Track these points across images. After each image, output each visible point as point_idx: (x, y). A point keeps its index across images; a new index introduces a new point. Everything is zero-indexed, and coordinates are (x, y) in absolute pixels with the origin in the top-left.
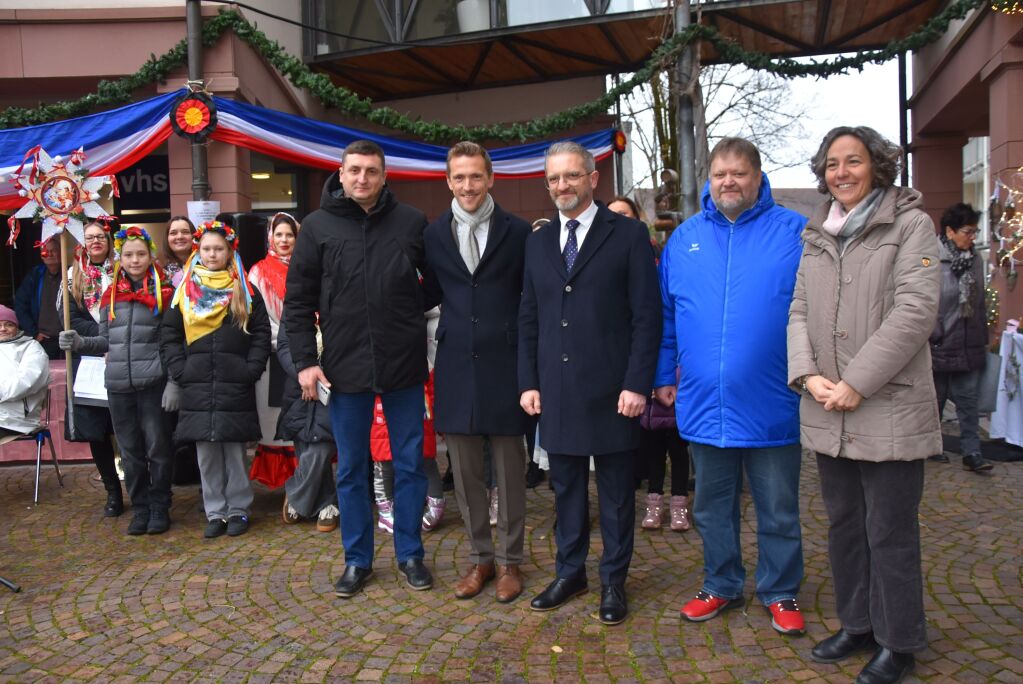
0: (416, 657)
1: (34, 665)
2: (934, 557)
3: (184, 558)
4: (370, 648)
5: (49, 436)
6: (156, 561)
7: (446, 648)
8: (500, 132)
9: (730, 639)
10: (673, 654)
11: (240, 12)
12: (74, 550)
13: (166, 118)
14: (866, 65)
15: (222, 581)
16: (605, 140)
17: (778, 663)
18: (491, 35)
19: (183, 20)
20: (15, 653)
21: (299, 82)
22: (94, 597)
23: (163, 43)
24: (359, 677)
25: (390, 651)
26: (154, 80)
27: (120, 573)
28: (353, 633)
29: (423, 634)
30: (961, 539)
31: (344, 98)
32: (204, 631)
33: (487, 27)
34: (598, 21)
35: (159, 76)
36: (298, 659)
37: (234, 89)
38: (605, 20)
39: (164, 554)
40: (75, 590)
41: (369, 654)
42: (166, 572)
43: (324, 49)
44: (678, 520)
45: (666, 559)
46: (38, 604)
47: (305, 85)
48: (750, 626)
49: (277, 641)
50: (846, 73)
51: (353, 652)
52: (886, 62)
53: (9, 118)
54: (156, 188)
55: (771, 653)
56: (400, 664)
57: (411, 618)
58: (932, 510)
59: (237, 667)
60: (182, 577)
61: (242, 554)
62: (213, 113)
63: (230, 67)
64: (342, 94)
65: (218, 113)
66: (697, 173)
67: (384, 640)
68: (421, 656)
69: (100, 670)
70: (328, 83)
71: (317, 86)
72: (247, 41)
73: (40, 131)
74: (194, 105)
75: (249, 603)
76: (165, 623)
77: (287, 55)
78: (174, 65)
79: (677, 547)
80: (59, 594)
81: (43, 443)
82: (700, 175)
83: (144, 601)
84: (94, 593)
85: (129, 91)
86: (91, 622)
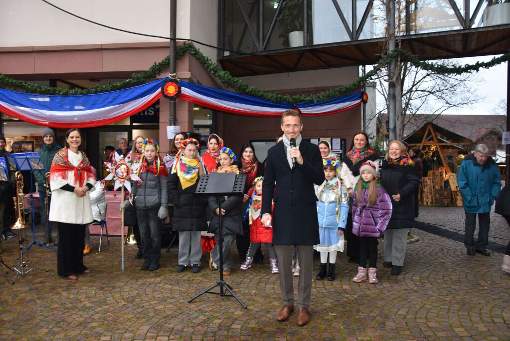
0: (255, 322)
1: (108, 312)
2: (487, 302)
3: (162, 278)
4: (237, 317)
5: (105, 224)
6: (150, 278)
7: (267, 320)
8: (305, 98)
9: (385, 326)
10: (360, 329)
11: (192, 44)
12: (117, 272)
13: (160, 90)
14: (481, 69)
15: (177, 288)
16: (357, 97)
17: (403, 336)
18: (304, 49)
19: (168, 47)
20: (101, 307)
21: (216, 75)
22: (127, 290)
23: (159, 57)
24: (232, 327)
25: (244, 319)
26: (155, 73)
27: (136, 282)
28: (230, 311)
29: (258, 313)
30: (504, 296)
31: (236, 82)
32: (171, 306)
33: (302, 45)
34: (354, 43)
35: (157, 71)
36: (208, 318)
37: (189, 77)
38: (358, 43)
39: (154, 276)
40: (119, 287)
41: (236, 319)
42: (155, 283)
43: (227, 54)
44: (373, 278)
45: (364, 293)
46: (106, 290)
47: (219, 76)
48: (395, 322)
49: (200, 311)
50: (470, 72)
51: (230, 318)
52: (490, 68)
53: (96, 89)
54: (149, 113)
55: (401, 333)
56: (248, 323)
57: (254, 307)
58: (494, 282)
59: (184, 320)
60: (162, 285)
61: (186, 278)
62: (179, 88)
63: (187, 68)
64: (235, 80)
65: (182, 88)
66: (396, 118)
67: (243, 314)
68: (257, 321)
69: (132, 316)
70: (229, 76)
71: (224, 76)
72: (195, 56)
73: (108, 94)
74: (172, 85)
75: (188, 297)
76: (156, 302)
77: (212, 63)
78: (163, 66)
79: (370, 288)
80: (114, 288)
81: (103, 227)
82: (398, 119)
83: (147, 293)
84: (127, 288)
85: (144, 78)
86: (127, 299)
